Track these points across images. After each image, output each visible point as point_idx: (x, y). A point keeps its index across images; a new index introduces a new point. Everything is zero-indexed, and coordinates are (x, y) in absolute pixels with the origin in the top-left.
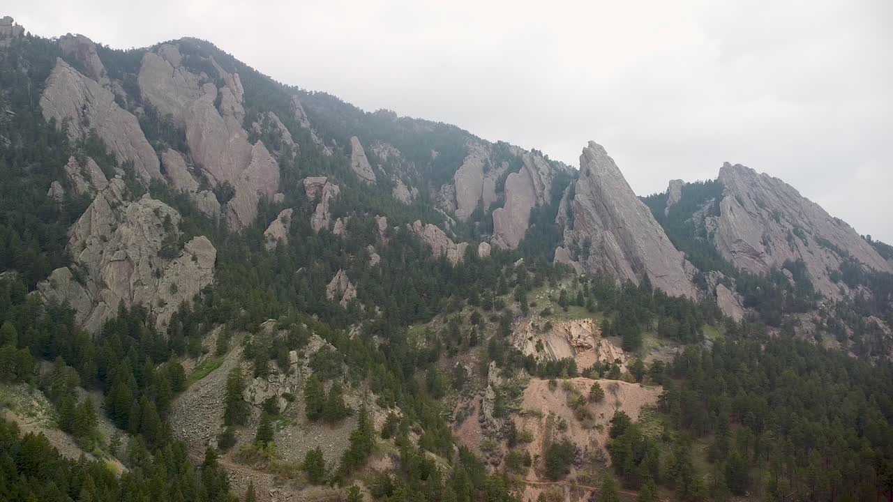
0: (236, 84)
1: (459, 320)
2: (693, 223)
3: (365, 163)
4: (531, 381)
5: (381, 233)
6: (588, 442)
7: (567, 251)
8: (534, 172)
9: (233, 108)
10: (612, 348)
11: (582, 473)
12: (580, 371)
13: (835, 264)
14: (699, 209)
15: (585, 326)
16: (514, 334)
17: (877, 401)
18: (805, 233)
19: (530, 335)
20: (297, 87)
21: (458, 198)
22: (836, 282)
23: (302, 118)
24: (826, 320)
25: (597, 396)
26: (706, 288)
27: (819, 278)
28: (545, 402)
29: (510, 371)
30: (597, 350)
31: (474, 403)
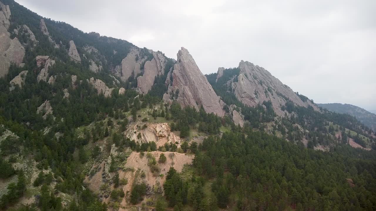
0: (6, 10)
1: (102, 124)
2: (227, 85)
3: (76, 52)
4: (132, 153)
5: (73, 83)
6: (155, 184)
7: (169, 95)
8: (158, 61)
9: (3, 21)
10: (175, 136)
11: (150, 199)
12: (158, 147)
13: (284, 103)
14: (230, 79)
15: (163, 126)
16: (127, 130)
17: (293, 159)
18: (272, 90)
19: (135, 131)
20: (50, 19)
21: (123, 71)
22: (284, 110)
23: (45, 30)
24: (277, 125)
25: (163, 160)
26: (229, 112)
27: (277, 109)
28: (137, 163)
29: (122, 149)
30: (168, 138)
31: (101, 165)
